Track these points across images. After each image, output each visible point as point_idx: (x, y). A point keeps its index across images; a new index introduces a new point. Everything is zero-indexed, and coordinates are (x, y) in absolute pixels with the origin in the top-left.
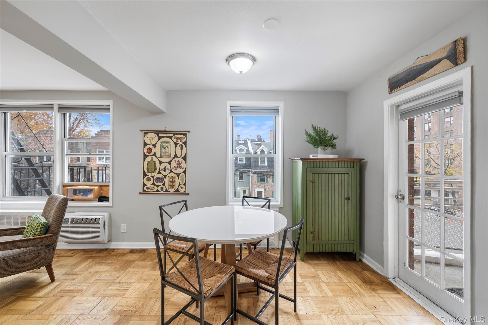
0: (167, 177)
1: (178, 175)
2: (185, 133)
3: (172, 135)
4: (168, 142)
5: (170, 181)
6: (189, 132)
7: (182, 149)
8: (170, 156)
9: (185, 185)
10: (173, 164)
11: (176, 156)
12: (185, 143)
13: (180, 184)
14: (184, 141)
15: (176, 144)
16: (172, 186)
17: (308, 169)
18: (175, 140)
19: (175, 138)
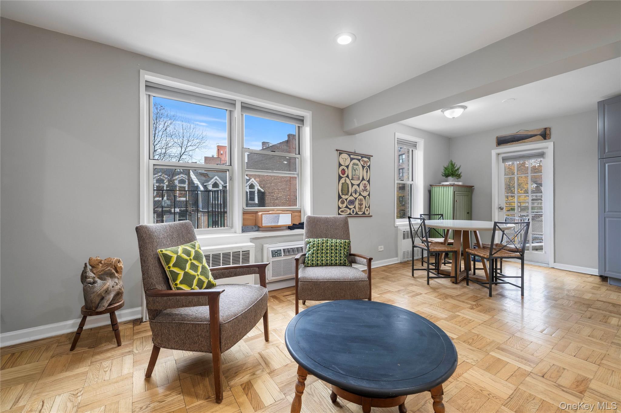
0: (357, 200)
1: (365, 197)
2: (369, 157)
3: (360, 158)
4: (357, 165)
5: (359, 204)
6: (372, 156)
7: (367, 172)
8: (359, 179)
9: (369, 207)
10: (362, 187)
11: (363, 179)
12: (369, 166)
13: (366, 207)
14: (368, 164)
15: (363, 167)
16: (360, 209)
17: (455, 192)
18: (362, 163)
19: (362, 160)
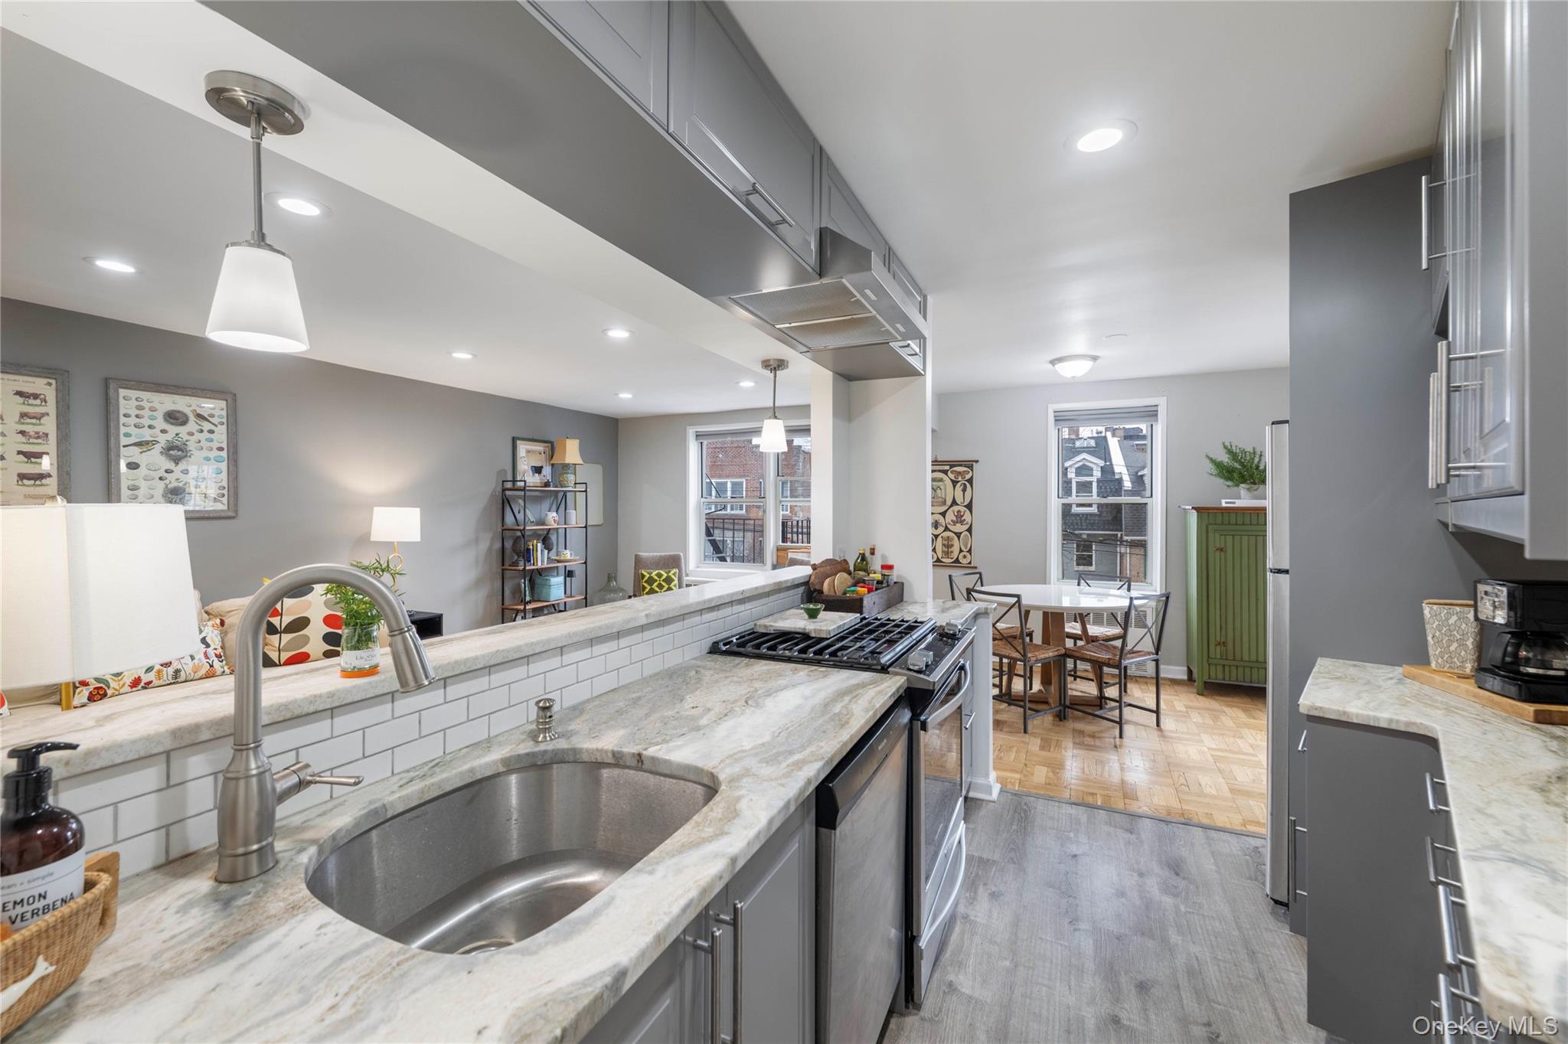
0: (939, 538)
1: (958, 535)
2: (970, 465)
3: (947, 468)
4: (941, 480)
5: (944, 545)
6: (977, 461)
7: (964, 490)
8: (944, 503)
9: (970, 551)
10: (950, 516)
11: (954, 503)
12: (970, 481)
13: (961, 551)
14: (968, 477)
15: (954, 483)
16: (947, 554)
17: (1210, 527)
18: (952, 476)
19: (952, 472)
